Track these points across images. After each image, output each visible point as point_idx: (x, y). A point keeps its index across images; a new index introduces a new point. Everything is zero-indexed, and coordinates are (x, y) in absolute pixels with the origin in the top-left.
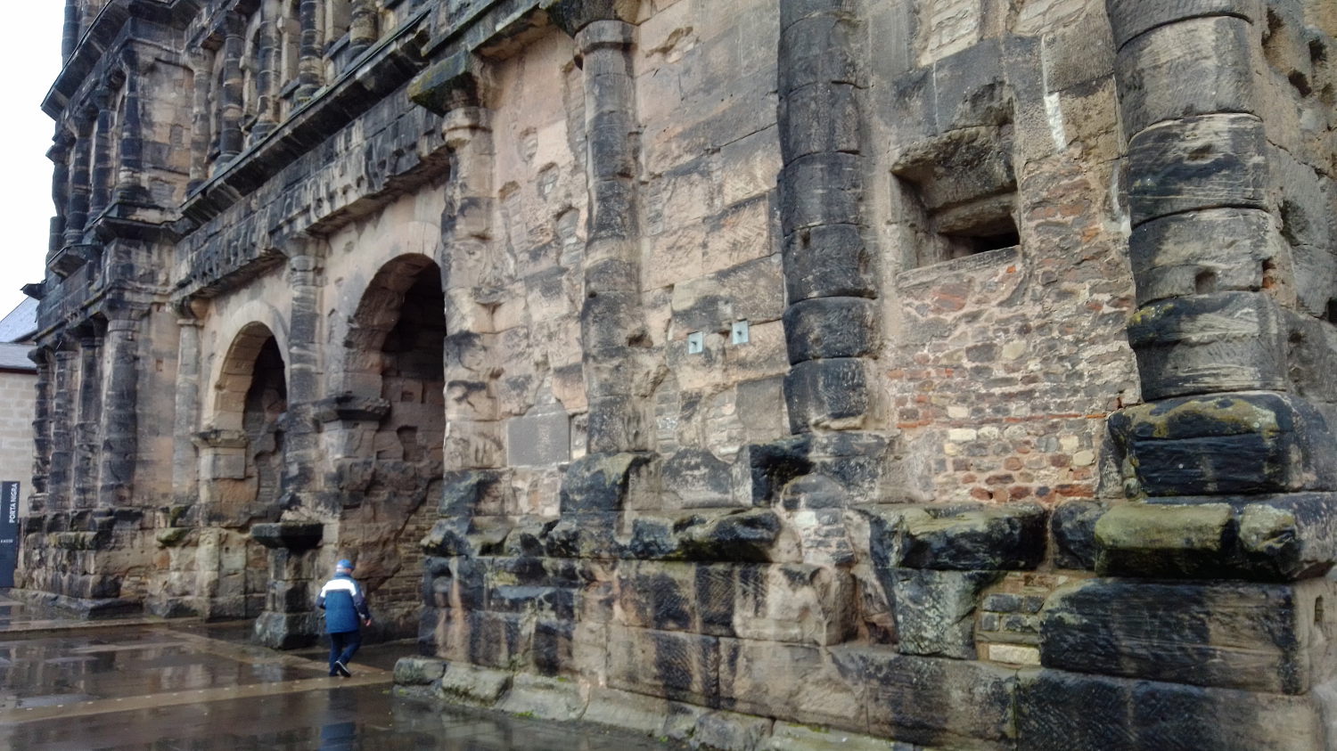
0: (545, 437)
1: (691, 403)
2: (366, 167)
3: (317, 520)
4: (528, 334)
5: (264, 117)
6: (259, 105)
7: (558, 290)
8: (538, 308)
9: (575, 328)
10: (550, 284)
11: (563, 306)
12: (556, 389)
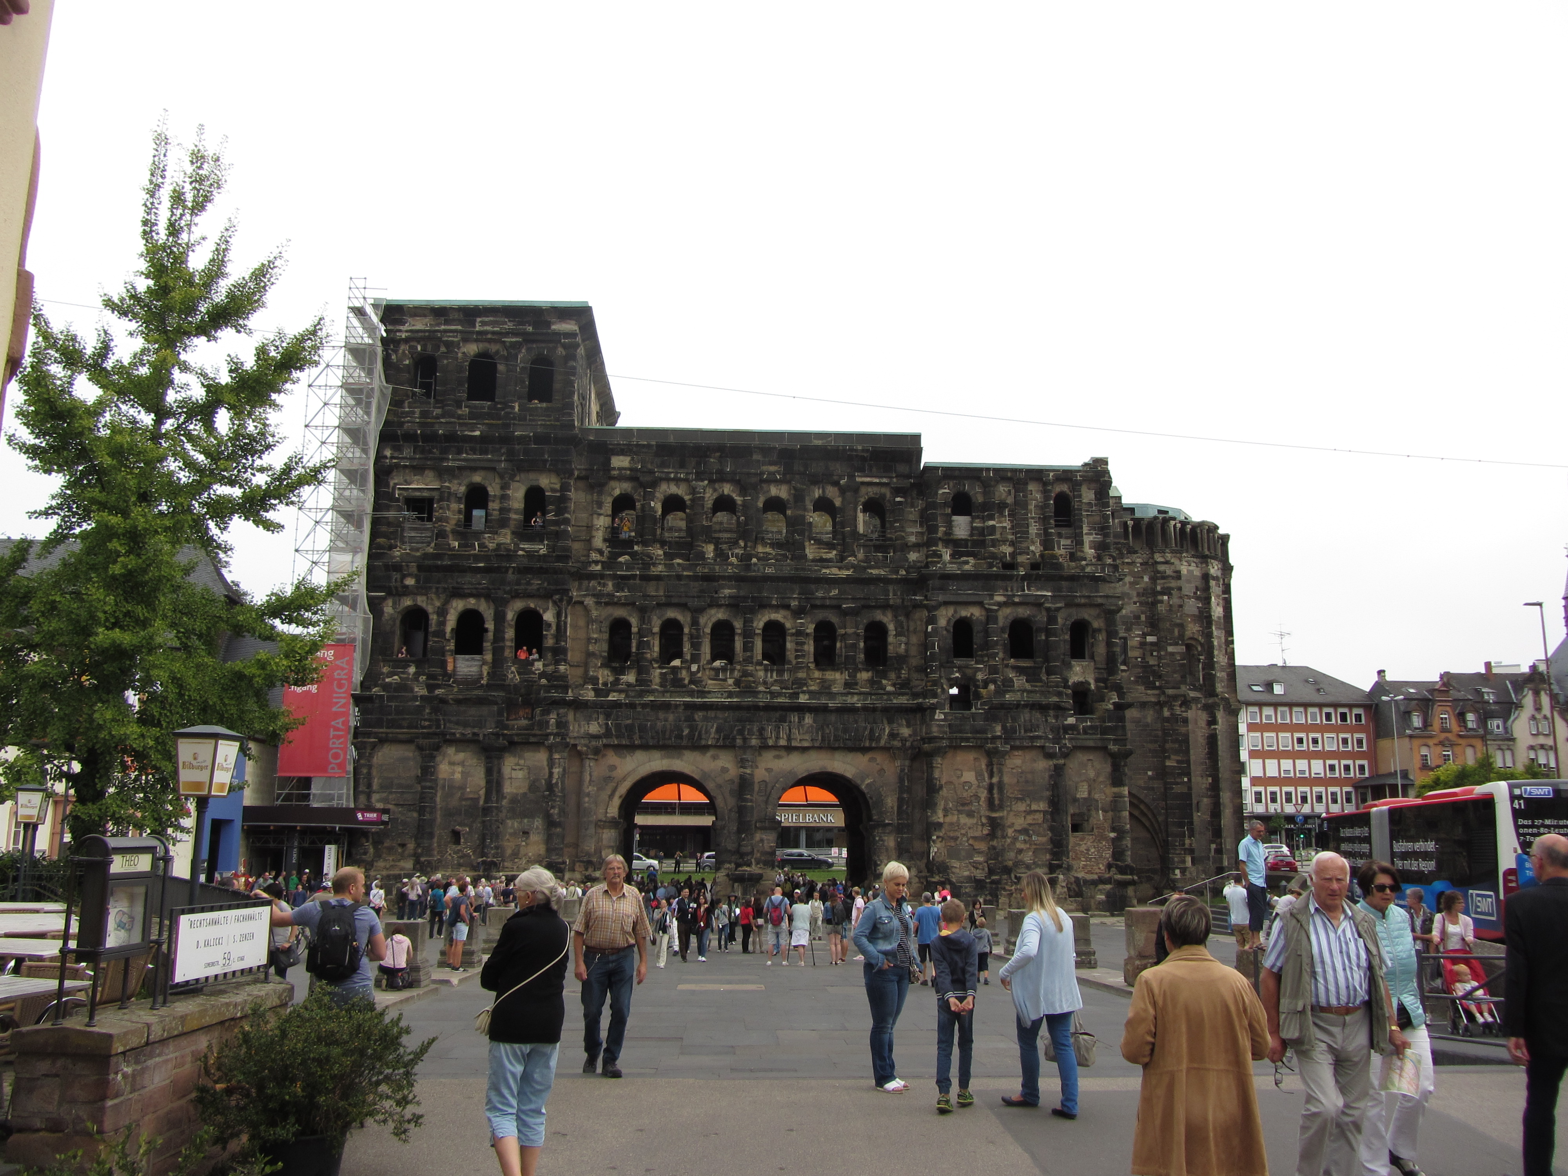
0: (963, 853)
1: (1020, 851)
2: (823, 737)
3: (760, 871)
4: (957, 825)
5: (699, 675)
6: (694, 668)
7: (973, 816)
8: (964, 820)
9: (980, 828)
10: (970, 814)
11: (974, 820)
12: (971, 842)
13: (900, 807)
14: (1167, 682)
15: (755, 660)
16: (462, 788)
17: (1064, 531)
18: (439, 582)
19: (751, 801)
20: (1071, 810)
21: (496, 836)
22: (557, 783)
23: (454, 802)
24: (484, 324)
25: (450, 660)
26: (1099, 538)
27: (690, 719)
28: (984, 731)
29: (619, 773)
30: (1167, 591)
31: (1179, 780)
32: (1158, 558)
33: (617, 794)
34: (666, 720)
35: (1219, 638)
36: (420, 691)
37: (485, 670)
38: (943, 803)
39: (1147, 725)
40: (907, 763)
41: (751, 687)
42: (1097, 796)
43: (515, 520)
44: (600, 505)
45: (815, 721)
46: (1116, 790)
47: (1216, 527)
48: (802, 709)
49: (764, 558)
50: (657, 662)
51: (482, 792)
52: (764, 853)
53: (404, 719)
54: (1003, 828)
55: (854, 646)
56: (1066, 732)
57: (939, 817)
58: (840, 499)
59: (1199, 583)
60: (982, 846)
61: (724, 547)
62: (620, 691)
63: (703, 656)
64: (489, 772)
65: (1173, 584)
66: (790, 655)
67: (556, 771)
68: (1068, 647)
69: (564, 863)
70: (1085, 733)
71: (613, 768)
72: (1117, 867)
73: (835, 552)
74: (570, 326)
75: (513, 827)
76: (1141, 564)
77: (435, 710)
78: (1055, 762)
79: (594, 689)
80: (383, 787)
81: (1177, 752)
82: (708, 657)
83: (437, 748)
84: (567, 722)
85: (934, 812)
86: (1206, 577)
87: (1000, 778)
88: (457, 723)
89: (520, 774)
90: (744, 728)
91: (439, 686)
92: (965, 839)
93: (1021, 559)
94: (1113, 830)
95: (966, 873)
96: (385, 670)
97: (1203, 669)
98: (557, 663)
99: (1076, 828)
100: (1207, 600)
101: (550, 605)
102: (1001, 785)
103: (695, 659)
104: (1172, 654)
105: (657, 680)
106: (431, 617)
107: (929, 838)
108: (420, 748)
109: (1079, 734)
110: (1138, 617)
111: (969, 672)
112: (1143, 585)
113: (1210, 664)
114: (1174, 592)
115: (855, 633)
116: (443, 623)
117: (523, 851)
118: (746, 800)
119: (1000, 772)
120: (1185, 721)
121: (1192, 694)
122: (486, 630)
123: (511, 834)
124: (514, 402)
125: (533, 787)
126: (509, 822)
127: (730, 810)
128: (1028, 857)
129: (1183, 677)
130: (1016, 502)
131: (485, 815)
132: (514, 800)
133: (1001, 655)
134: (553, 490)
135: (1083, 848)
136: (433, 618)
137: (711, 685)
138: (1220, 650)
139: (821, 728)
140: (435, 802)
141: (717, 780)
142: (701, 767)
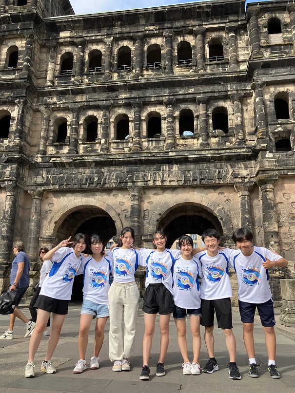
2: (185, 178)
5: (106, 145)
6: (103, 141)
15: (142, 135)
27: (99, 171)
29: (56, 207)
34: (84, 173)
40: (247, 193)
41: (138, 150)
44: (54, 58)
45: (179, 169)
48: (171, 162)
49: (147, 77)
50: (82, 140)
55: (206, 121)
57: (275, 227)
58: (194, 41)
62: (57, 157)
63: (109, 136)
66: (164, 130)
67: (8, 203)
71: (52, 204)
79: (42, 157)
82: (113, 135)
84: (17, 173)
90: (133, 175)
115: (206, 113)
118: (136, 222)
134: (22, 47)
137: (113, 151)
139: (184, 174)
141: (117, 210)
142: (107, 202)
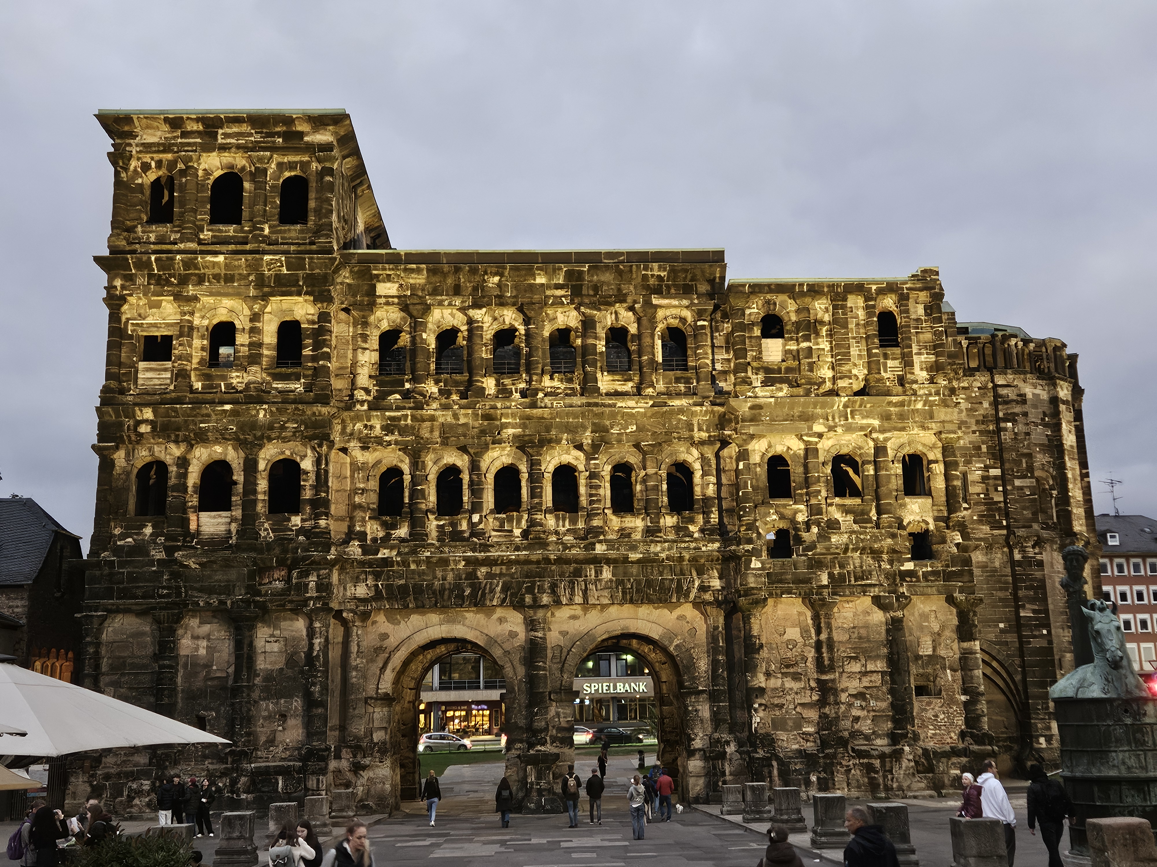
0: (790, 723)
1: (857, 719)
2: (623, 592)
3: (555, 751)
4: (783, 691)
5: (481, 526)
6: (476, 518)
7: (800, 680)
8: (789, 684)
9: (808, 692)
10: (796, 677)
11: (802, 685)
12: (798, 709)
13: (714, 670)
14: (1016, 520)
15: (544, 508)
16: (208, 666)
17: (889, 351)
18: (179, 429)
19: (544, 669)
20: (914, 670)
21: (249, 720)
22: (318, 656)
23: (198, 683)
24: (226, 136)
25: (193, 517)
26: (932, 358)
27: (472, 576)
28: (808, 581)
29: (392, 641)
30: (1011, 418)
31: (1036, 633)
32: (1000, 380)
33: (390, 667)
34: (444, 579)
35: (1073, 469)
36: (159, 555)
37: (234, 527)
38: (764, 665)
39: (996, 571)
40: (721, 619)
41: (540, 538)
42: (942, 652)
43: (267, 356)
44: (365, 338)
45: (613, 575)
46: (965, 645)
47: (1064, 345)
48: (597, 561)
49: (553, 394)
50: (433, 513)
51: (231, 670)
52: (560, 729)
53: (138, 587)
54: (836, 692)
55: (656, 488)
56: (903, 579)
57: (760, 680)
58: (636, 325)
59: (1046, 408)
60: (813, 714)
61: (507, 381)
62: (392, 548)
63: (485, 506)
64: (238, 645)
65: (1017, 409)
66: (583, 501)
67: (317, 641)
68: (901, 482)
69: (328, 749)
70: (927, 580)
71: (384, 636)
72: (972, 736)
73: (630, 384)
74: (324, 137)
75: (267, 709)
76: (979, 388)
77: (175, 576)
78: (892, 614)
79: (360, 546)
80: (113, 668)
81: (1032, 600)
82: (492, 506)
83: (178, 619)
84: (330, 584)
85: (754, 675)
86: (1055, 401)
87: (829, 634)
88: (201, 590)
89: (275, 647)
90: (534, 583)
91: (178, 549)
92: (792, 706)
93: (841, 383)
94: (965, 692)
95: (795, 747)
96: (117, 531)
97: (1057, 505)
98: (317, 517)
99: (921, 691)
100: (1057, 427)
101: (309, 452)
102: (830, 641)
103: (476, 507)
104: (1021, 488)
105: (434, 534)
106: (170, 469)
107: (750, 707)
108: (157, 621)
109: (918, 581)
110: (979, 448)
111: (788, 512)
112: (982, 412)
113: (1064, 499)
114: (1020, 419)
115: (656, 473)
116: (184, 476)
117: (279, 737)
118: (539, 668)
119: (829, 626)
120: (1040, 564)
121: (1045, 534)
122: (235, 483)
123: (265, 718)
124: (264, 223)
125: (291, 661)
126: (263, 704)
127: (521, 680)
128: (866, 726)
129: (1035, 514)
130: (835, 321)
131: (234, 696)
132: (269, 677)
133: (824, 493)
134: (310, 322)
135: (930, 714)
136: (173, 469)
137: (495, 537)
138: (1075, 483)
139: (622, 582)
140: (175, 683)
141: (504, 646)
142: (486, 632)
